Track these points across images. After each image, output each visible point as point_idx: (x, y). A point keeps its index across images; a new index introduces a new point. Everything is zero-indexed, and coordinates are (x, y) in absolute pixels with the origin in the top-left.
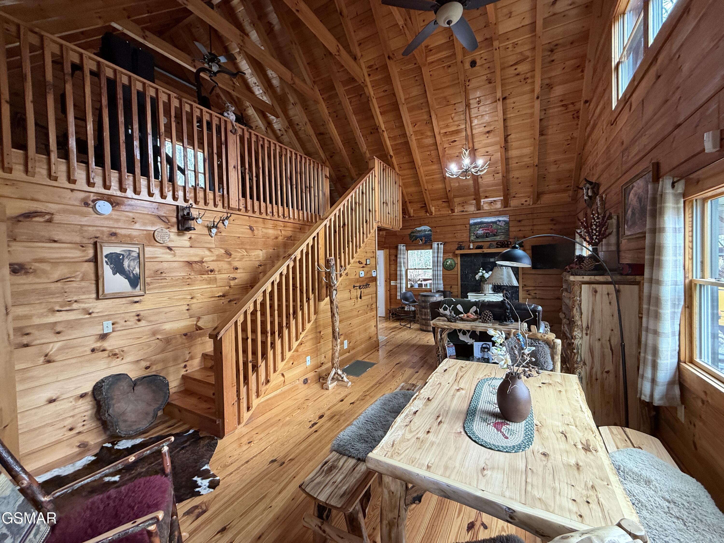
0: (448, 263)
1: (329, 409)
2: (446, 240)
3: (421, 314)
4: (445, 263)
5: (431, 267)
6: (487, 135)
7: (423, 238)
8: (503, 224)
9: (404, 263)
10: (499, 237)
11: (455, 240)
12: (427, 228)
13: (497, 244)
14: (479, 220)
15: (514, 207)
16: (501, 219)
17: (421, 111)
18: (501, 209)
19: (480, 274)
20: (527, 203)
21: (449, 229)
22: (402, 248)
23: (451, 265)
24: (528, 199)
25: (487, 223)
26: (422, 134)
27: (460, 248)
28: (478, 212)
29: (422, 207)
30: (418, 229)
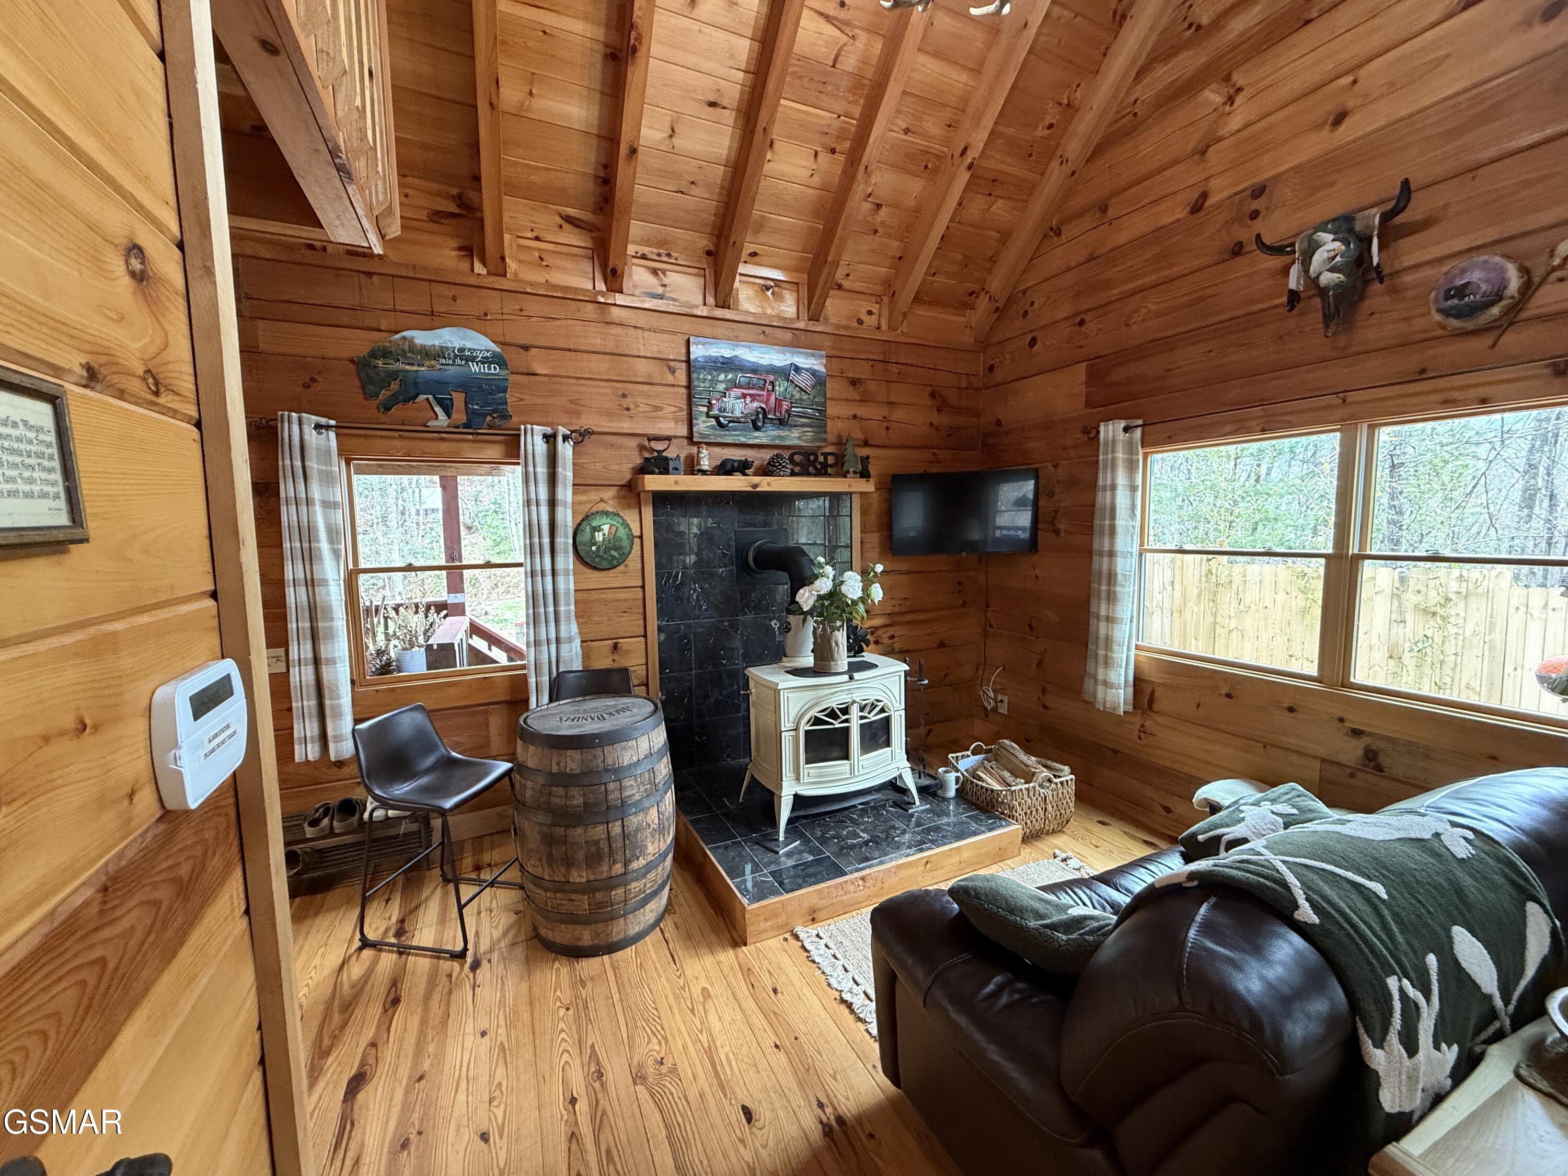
0: (599, 537)
2: (587, 422)
3: (569, 862)
4: (584, 537)
5: (521, 557)
7: (458, 398)
8: (804, 380)
9: (333, 537)
10: (795, 433)
11: (626, 426)
12: (480, 343)
13: (791, 459)
14: (725, 351)
15: (837, 327)
16: (800, 361)
18: (801, 325)
19: (824, 585)
20: (871, 321)
21: (599, 366)
22: (312, 437)
23: (613, 544)
24: (875, 308)
25: (756, 369)
27: (660, 465)
28: (720, 313)
29: (437, 216)
30: (422, 338)
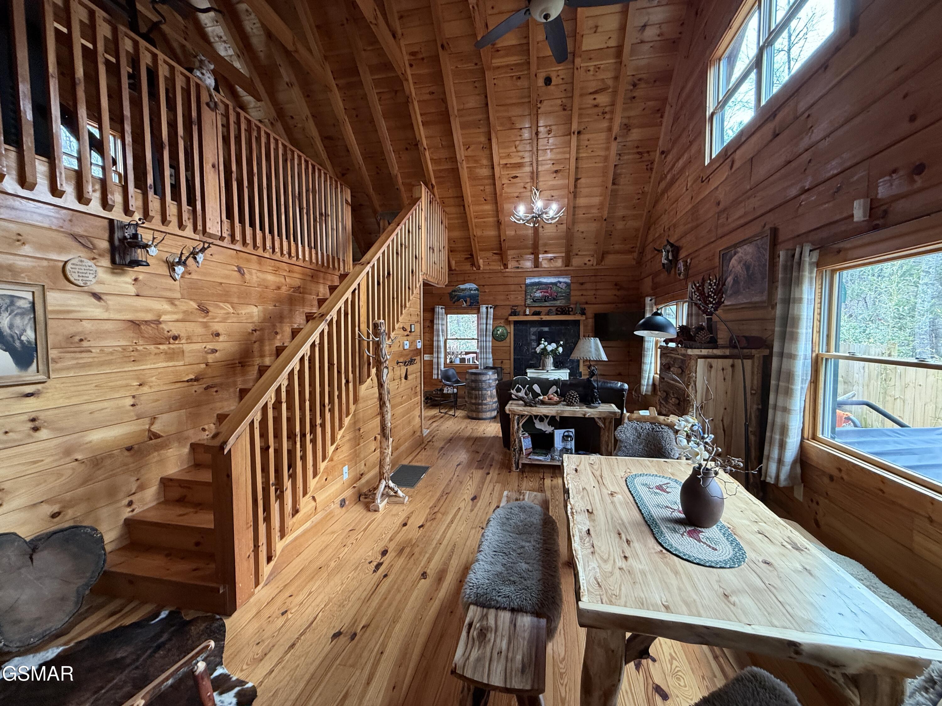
0: (499, 332)
1: (391, 540)
2: (498, 303)
3: (471, 398)
4: (495, 333)
5: (476, 337)
6: (555, 175)
7: (468, 299)
8: (563, 286)
9: (442, 331)
10: (559, 302)
11: (508, 303)
12: (474, 286)
13: (557, 310)
14: (536, 280)
15: (576, 267)
16: (561, 280)
17: (478, 131)
18: (563, 269)
19: (542, 346)
20: (591, 263)
21: (501, 288)
22: (440, 310)
23: (502, 334)
24: (591, 259)
25: (546, 284)
26: (476, 161)
27: (514, 313)
28: (535, 269)
29: (467, 258)
30: (462, 287)
